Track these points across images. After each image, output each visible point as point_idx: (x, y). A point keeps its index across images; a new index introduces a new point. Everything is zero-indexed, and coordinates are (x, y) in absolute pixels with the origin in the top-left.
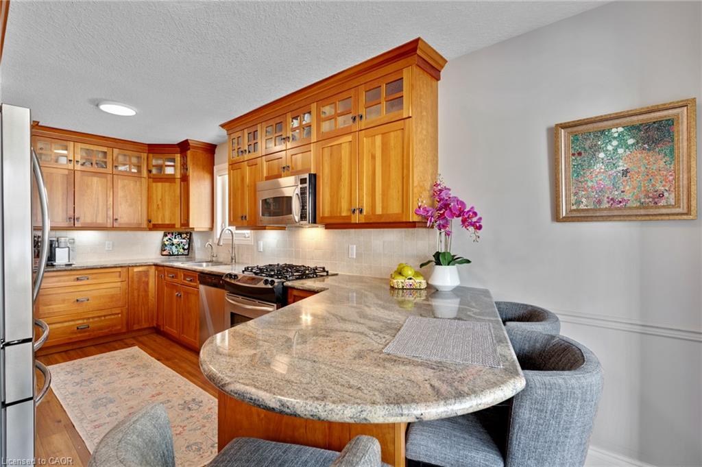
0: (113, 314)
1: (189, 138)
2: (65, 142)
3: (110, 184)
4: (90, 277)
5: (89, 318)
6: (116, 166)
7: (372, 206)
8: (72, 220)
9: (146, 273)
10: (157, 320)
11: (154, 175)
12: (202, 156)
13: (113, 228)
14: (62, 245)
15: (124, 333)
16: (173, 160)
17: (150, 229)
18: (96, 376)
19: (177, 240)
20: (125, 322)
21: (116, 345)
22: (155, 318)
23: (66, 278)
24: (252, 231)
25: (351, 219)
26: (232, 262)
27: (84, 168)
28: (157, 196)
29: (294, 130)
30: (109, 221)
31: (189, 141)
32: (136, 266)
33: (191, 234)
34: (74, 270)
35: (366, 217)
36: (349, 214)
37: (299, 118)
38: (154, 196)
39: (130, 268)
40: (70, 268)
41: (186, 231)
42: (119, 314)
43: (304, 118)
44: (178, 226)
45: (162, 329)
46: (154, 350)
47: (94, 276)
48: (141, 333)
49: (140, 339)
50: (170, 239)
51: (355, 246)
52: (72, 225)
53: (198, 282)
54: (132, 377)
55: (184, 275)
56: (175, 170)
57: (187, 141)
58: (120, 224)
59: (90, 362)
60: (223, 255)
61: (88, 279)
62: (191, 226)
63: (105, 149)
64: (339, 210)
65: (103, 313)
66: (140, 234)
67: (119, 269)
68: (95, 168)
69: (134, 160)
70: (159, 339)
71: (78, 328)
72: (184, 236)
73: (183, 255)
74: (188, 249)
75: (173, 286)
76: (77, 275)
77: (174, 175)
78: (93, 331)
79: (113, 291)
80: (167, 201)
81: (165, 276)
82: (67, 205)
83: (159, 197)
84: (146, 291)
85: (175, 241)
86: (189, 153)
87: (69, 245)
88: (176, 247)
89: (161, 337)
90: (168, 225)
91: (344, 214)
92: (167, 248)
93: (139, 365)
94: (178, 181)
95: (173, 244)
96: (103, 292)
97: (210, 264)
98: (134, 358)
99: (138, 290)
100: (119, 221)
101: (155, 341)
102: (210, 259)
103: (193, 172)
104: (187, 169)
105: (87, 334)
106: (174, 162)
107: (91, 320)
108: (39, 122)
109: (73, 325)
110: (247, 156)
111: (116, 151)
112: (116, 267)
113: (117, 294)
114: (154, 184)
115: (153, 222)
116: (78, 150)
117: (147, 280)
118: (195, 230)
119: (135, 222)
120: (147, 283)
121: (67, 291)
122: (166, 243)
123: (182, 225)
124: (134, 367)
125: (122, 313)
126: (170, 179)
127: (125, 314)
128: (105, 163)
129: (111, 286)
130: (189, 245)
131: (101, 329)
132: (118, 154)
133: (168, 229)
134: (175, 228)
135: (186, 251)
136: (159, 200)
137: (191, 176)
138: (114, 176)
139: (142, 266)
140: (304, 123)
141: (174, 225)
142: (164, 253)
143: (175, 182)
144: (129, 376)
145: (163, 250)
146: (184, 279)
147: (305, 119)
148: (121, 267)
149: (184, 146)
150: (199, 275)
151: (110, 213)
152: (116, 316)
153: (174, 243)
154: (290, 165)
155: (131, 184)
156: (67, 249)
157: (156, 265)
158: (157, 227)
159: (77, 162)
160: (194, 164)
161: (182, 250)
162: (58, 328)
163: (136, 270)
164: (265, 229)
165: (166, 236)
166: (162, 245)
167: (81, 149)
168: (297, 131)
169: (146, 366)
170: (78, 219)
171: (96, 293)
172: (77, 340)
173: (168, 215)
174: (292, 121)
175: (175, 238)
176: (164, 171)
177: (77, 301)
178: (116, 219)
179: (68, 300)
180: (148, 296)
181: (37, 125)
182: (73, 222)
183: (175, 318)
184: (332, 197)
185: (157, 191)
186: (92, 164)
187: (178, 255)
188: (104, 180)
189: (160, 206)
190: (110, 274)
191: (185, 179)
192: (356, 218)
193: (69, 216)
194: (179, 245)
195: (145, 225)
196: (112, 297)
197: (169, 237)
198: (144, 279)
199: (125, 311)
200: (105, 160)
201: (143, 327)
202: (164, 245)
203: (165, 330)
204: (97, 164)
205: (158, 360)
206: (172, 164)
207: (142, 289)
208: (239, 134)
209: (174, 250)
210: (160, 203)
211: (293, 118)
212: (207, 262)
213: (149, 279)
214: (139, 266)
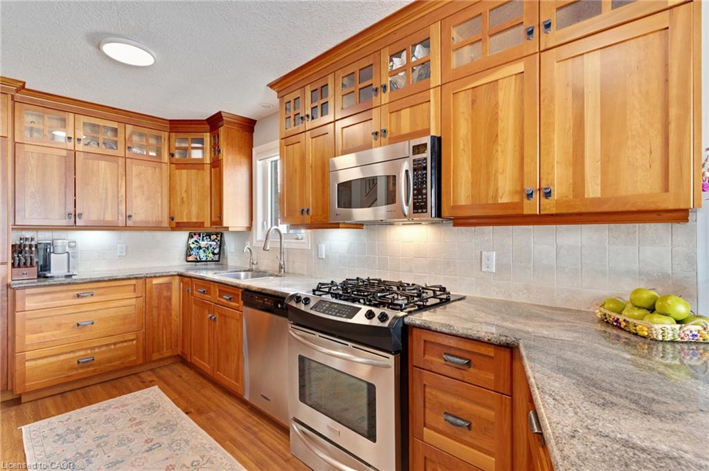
0: (126, 341)
1: (222, 110)
2: (62, 113)
3: (121, 170)
4: (95, 292)
5: (94, 348)
6: (129, 148)
7: (575, 184)
8: (73, 216)
9: (168, 286)
10: (183, 348)
11: (177, 160)
12: (237, 134)
13: (126, 228)
14: (59, 250)
15: (141, 365)
16: (201, 141)
17: (173, 229)
18: (98, 446)
19: (206, 242)
20: (141, 352)
21: (129, 382)
22: (180, 343)
23: (63, 295)
24: (309, 231)
25: (522, 209)
26: (280, 271)
27: (87, 149)
28: (181, 186)
29: (394, 73)
30: (120, 218)
31: (223, 114)
32: (155, 277)
33: (222, 234)
34: (74, 284)
35: (558, 203)
36: (516, 199)
37: (404, 54)
38: (178, 187)
39: (147, 280)
40: (69, 280)
41: (216, 231)
42: (133, 340)
43: (413, 52)
44: (207, 224)
45: (189, 360)
46: (180, 394)
47: (102, 291)
48: (162, 363)
49: (162, 372)
50: (196, 241)
51: (494, 253)
52: (72, 223)
53: (242, 302)
54: (150, 449)
55: (219, 290)
56: (203, 153)
57: (220, 113)
58: (135, 222)
59: (93, 415)
60: (266, 262)
61: (92, 295)
62: (225, 225)
63: (115, 125)
64: (491, 193)
65: (113, 340)
66: (159, 234)
67: (134, 282)
68: (103, 150)
69: (152, 141)
70: (186, 373)
71: (79, 362)
72: (213, 237)
73: (212, 261)
74: (219, 253)
75: (203, 305)
76: (77, 290)
77: (202, 159)
78: (99, 364)
79: (125, 311)
80: (193, 193)
81: (192, 290)
82: (66, 196)
83: (184, 188)
84: (168, 309)
85: (203, 244)
86: (222, 130)
87: (67, 249)
88: (204, 251)
89: (188, 369)
90: (196, 223)
91: (504, 199)
92: (194, 253)
93: (159, 423)
94: (208, 167)
95: (200, 248)
96: (112, 312)
97: (250, 273)
98: (152, 407)
99: (158, 307)
100: (134, 217)
101: (180, 376)
102: (248, 267)
103: (227, 154)
104: (219, 151)
105: (91, 369)
106: (203, 144)
107: (97, 350)
108: (24, 83)
109: (72, 358)
110: (309, 124)
111: (129, 128)
112: (129, 279)
113: (130, 314)
114: (177, 171)
115: (176, 220)
116: (80, 125)
117: (169, 294)
118: (230, 230)
119: (154, 220)
120: (169, 299)
121: (64, 312)
122: (192, 246)
123: (212, 223)
124: (154, 428)
125: (137, 339)
126: (198, 165)
127: (141, 339)
128: (116, 143)
129: (125, 303)
130: (220, 249)
131: (110, 361)
132: (132, 133)
133: (194, 228)
134: (203, 227)
135: (217, 256)
136: (183, 191)
137: (224, 160)
138: (127, 159)
139: (163, 276)
140: (414, 59)
141: (203, 223)
142: (190, 258)
143: (203, 169)
144: (146, 448)
145: (188, 255)
146: (220, 296)
147: (416, 54)
148: (136, 278)
149: (215, 122)
150: (242, 293)
151: (123, 208)
152: (130, 343)
153: (202, 246)
154: (388, 128)
155: (148, 171)
156: (66, 255)
157: (181, 275)
158: (181, 227)
159: (79, 140)
160: (227, 144)
161: (211, 255)
162: (50, 363)
163: (155, 281)
164: (339, 228)
165: (192, 237)
166: (188, 249)
167: (85, 124)
168: (402, 74)
169: (170, 426)
170: (80, 215)
171: (103, 314)
172: (77, 378)
173: (196, 211)
174: (391, 60)
175: (203, 240)
176: (190, 154)
177: (78, 325)
178: (130, 216)
179: (65, 324)
180: (171, 315)
181: (23, 87)
182: (73, 219)
183: (206, 346)
184: (475, 172)
185: (181, 180)
186: (98, 144)
187: (206, 261)
188: (114, 165)
189: (185, 199)
190: (121, 289)
191: (216, 164)
192: (532, 207)
193: (68, 211)
194: (208, 248)
195: (166, 224)
196: (125, 317)
197: (195, 238)
198: (165, 293)
199: (141, 337)
200: (115, 139)
201: (164, 356)
202: (189, 249)
203: (192, 361)
204: (104, 143)
205: (187, 413)
206: (200, 145)
207: (163, 306)
208: (297, 94)
209: (202, 255)
210: (184, 195)
211: (392, 56)
212: (245, 271)
213: (171, 293)
214: (159, 277)
